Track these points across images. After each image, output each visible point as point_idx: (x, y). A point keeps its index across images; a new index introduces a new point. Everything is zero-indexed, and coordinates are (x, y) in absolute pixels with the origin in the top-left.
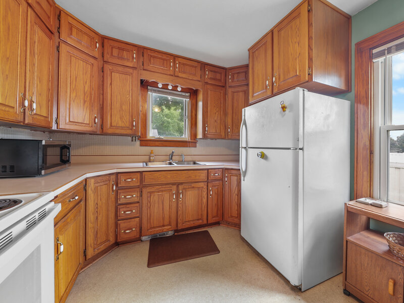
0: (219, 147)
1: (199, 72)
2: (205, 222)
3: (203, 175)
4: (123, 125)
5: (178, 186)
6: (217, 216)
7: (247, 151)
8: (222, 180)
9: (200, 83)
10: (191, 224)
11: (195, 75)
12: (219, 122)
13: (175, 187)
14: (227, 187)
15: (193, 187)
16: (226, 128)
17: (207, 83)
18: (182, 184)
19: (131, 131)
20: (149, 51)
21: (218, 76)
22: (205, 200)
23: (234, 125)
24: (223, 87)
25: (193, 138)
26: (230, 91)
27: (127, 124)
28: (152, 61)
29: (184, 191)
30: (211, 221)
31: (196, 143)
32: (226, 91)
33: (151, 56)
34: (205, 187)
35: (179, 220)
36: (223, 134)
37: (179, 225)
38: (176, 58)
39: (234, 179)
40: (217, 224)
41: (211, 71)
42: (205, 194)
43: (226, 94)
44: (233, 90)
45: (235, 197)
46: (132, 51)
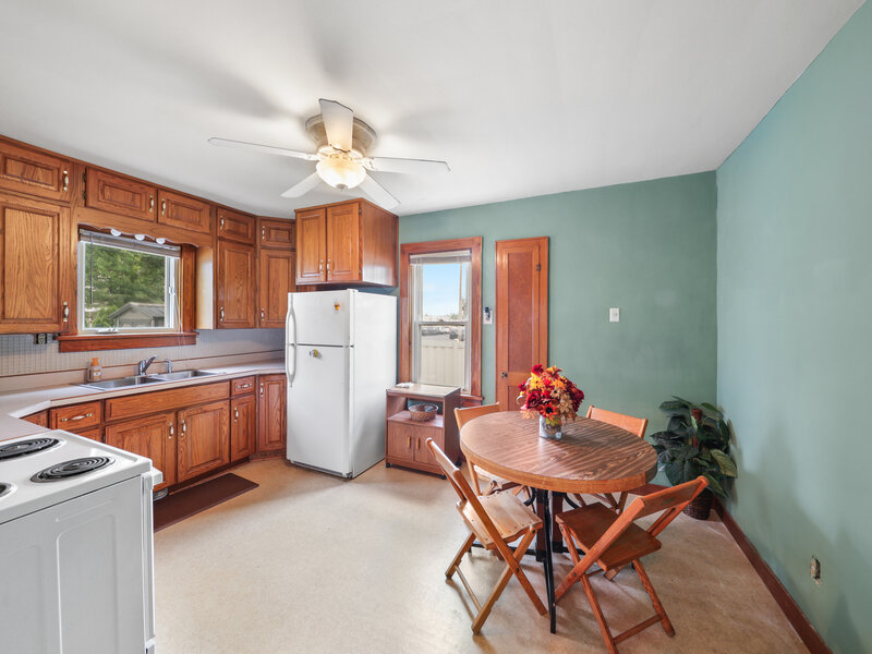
0: (242, 341)
1: (206, 221)
2: (227, 461)
3: (223, 391)
4: (35, 315)
5: (177, 414)
6: (246, 448)
7: (295, 348)
8: (254, 392)
9: (209, 238)
10: (203, 469)
11: (199, 223)
12: (244, 301)
13: (172, 415)
14: (262, 402)
15: (205, 412)
16: (256, 311)
17: (221, 239)
18: (184, 409)
19: (57, 326)
20: (100, 173)
21: (242, 229)
22: (226, 428)
23: (271, 307)
24: (251, 245)
25: (188, 329)
26: (264, 253)
27: (48, 313)
28: (107, 194)
29: (188, 420)
30: (235, 457)
31: (194, 337)
32: (255, 251)
33: (105, 184)
34: (227, 407)
35: (180, 468)
36: (251, 321)
37: (180, 476)
38: (161, 193)
39: (275, 389)
40: (245, 460)
41: (230, 219)
42: (226, 419)
43: (255, 258)
44: (270, 253)
45: (276, 415)
46: (59, 170)
